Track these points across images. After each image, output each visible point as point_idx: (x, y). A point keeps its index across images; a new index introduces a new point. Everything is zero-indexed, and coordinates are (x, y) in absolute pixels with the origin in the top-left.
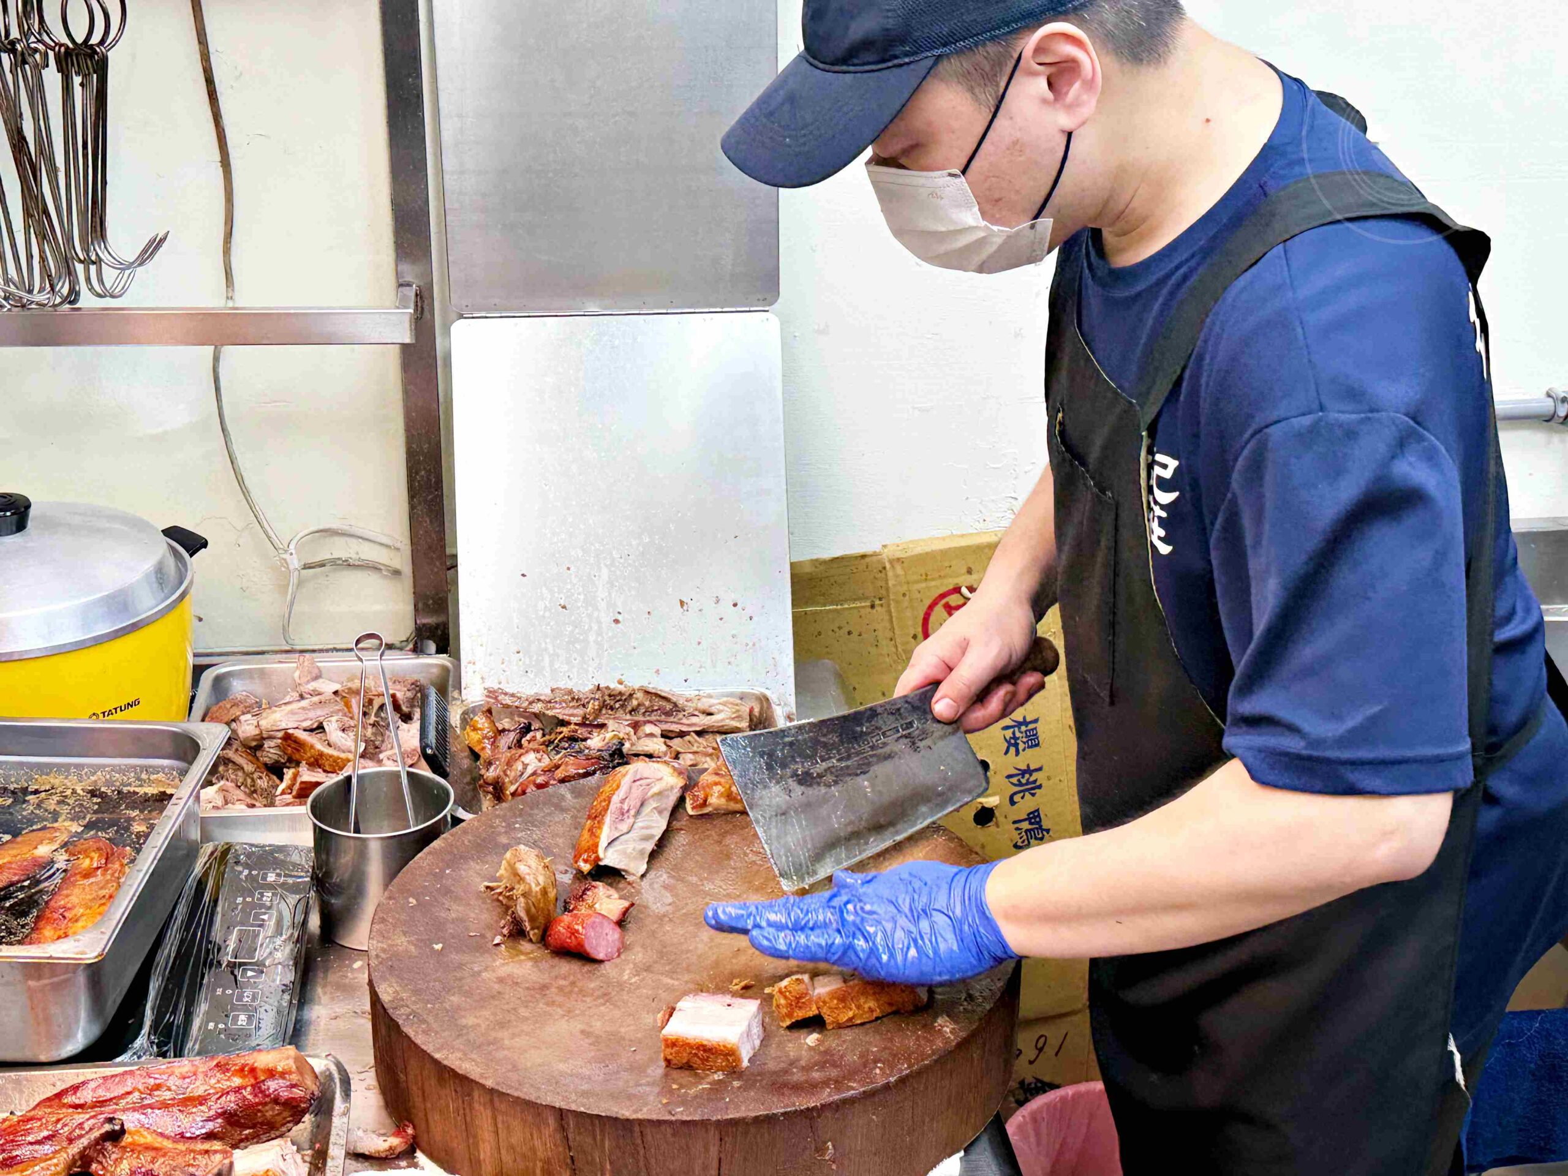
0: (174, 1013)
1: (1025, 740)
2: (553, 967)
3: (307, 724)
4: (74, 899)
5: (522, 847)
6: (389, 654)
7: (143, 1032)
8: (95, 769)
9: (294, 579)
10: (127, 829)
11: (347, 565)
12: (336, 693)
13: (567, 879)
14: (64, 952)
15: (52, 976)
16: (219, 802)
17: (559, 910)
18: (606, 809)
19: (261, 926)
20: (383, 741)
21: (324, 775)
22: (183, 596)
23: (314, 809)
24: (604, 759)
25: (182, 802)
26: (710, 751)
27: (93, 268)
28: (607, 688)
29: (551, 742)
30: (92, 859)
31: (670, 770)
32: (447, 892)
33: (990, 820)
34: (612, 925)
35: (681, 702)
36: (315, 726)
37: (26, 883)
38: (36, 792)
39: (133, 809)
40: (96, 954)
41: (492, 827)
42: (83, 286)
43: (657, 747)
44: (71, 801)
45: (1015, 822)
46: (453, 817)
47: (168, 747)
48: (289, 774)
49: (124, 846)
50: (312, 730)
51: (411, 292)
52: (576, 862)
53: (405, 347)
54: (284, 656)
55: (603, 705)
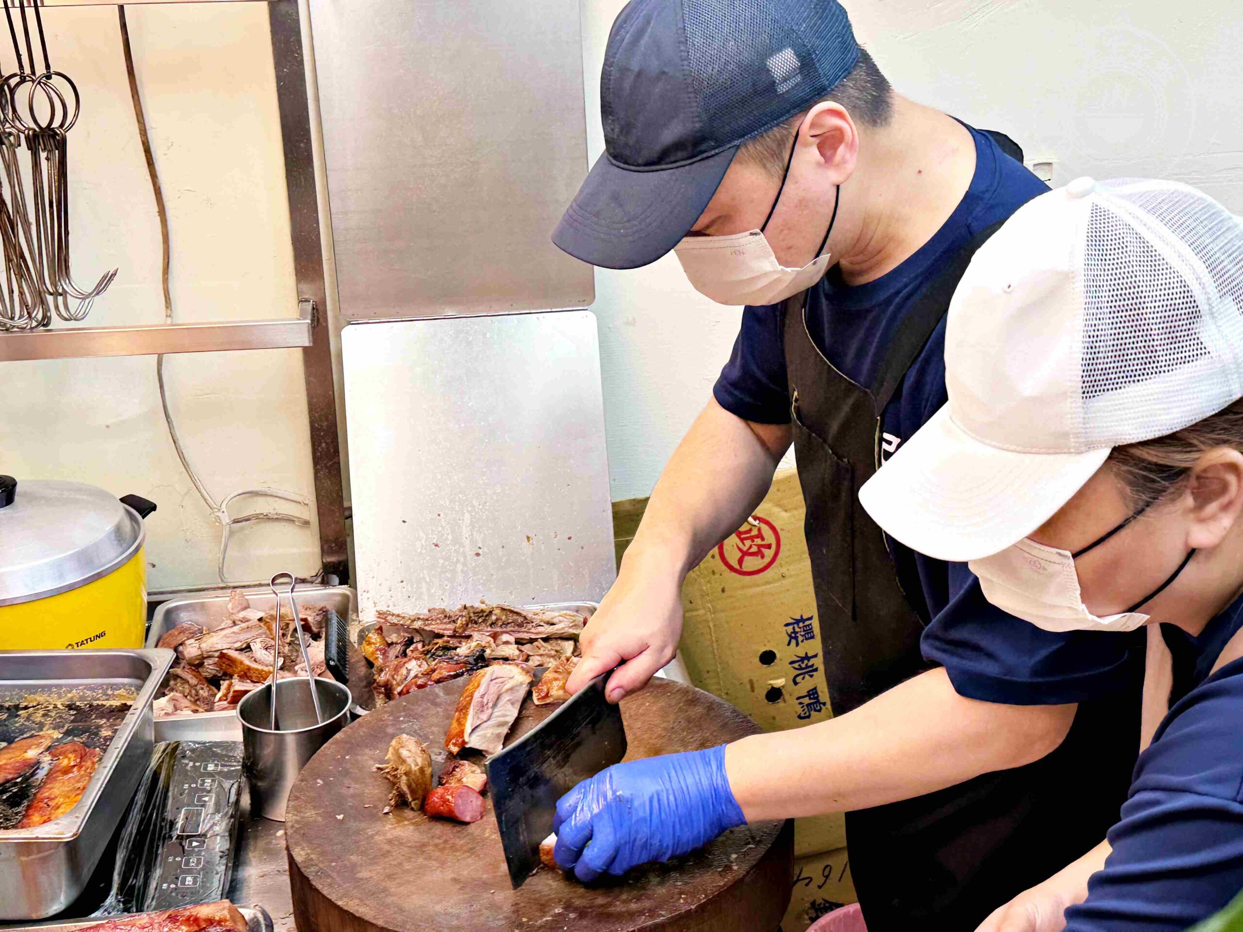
0: (136, 877)
1: (803, 633)
2: (430, 829)
3: (237, 645)
4: (56, 792)
5: (404, 736)
6: (299, 587)
7: (112, 893)
8: (71, 687)
9: (226, 533)
10: (96, 734)
11: (267, 518)
12: (260, 620)
13: (440, 759)
14: (47, 833)
15: (39, 852)
16: (170, 709)
17: (434, 784)
18: (469, 703)
19: (203, 806)
20: (297, 656)
21: (252, 684)
22: (137, 549)
23: (243, 714)
24: (470, 664)
25: (138, 712)
26: (553, 653)
27: (60, 299)
28: (472, 607)
29: (429, 651)
30: (69, 759)
31: (520, 671)
32: (346, 773)
33: (779, 698)
34: (476, 795)
35: (530, 616)
36: (244, 646)
37: (19, 780)
38: (26, 708)
39: (102, 718)
40: (71, 834)
41: (381, 720)
42: (53, 313)
43: (511, 652)
44: (53, 714)
45: (798, 698)
46: (351, 713)
47: (127, 669)
48: (224, 684)
49: (95, 748)
50: (241, 650)
51: (309, 307)
52: (447, 745)
53: (305, 350)
54: (220, 591)
55: (470, 621)
